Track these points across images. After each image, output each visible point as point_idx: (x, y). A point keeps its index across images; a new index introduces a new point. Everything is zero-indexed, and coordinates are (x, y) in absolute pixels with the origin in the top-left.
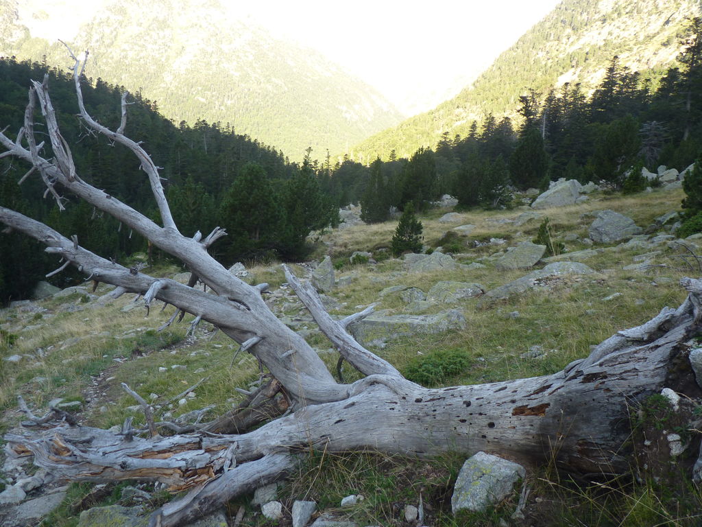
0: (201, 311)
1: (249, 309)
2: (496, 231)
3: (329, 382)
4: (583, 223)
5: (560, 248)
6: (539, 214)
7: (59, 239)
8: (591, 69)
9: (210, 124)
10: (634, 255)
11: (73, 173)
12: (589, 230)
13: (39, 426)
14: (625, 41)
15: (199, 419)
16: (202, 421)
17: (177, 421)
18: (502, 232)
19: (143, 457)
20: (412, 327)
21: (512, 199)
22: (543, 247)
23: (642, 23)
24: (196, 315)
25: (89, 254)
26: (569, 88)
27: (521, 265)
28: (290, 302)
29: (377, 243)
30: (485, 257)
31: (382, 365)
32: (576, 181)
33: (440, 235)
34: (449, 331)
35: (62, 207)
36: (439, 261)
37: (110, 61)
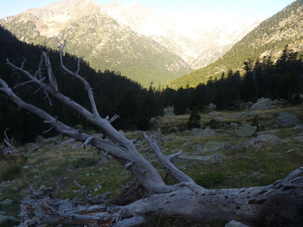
0: (108, 150)
1: (128, 150)
2: (234, 120)
3: (162, 184)
4: (273, 117)
5: (263, 128)
6: (252, 113)
7: (50, 117)
8: (275, 51)
9: (111, 71)
10: (298, 132)
11: (57, 90)
12: (276, 121)
13: (37, 198)
14: (291, 39)
15: (104, 197)
16: (105, 199)
17: (94, 198)
18: (236, 120)
19: (81, 214)
20: (198, 161)
21: (240, 106)
22: (256, 127)
23: (298, 31)
24: (105, 152)
25: (61, 124)
26: (266, 58)
27: (246, 135)
28: (142, 148)
29: (180, 123)
30: (229, 131)
31: (186, 178)
32: (269, 99)
33: (209, 121)
34: (215, 164)
35: (51, 104)
36: (208, 132)
37: (71, 45)
